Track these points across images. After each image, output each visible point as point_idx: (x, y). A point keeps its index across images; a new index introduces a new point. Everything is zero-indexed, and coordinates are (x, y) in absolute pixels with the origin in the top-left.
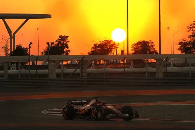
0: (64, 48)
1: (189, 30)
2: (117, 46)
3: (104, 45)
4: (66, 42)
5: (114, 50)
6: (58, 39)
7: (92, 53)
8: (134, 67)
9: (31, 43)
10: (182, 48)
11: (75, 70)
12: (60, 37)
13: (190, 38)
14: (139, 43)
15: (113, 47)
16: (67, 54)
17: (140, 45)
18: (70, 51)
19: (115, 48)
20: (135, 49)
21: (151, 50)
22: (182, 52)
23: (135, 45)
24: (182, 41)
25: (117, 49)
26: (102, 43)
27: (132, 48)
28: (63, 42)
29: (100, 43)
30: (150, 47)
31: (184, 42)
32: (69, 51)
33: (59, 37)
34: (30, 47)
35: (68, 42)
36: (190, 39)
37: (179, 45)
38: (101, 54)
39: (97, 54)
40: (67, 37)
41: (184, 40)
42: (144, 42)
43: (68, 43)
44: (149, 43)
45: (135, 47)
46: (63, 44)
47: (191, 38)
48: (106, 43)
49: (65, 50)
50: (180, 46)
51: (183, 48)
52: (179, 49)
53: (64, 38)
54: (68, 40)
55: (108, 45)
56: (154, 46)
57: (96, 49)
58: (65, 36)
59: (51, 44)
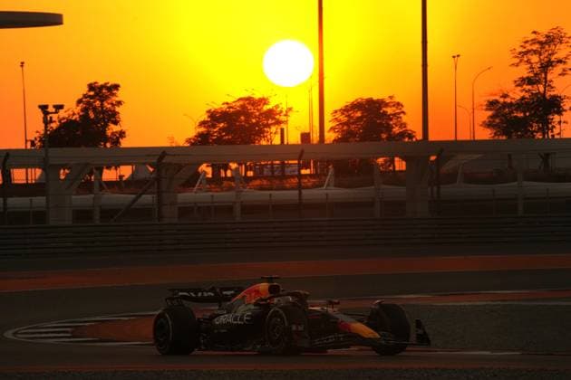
0: (106, 125)
1: (518, 60)
2: (283, 118)
3: (238, 113)
4: (112, 104)
5: (273, 129)
6: (85, 96)
7: (202, 140)
8: (335, 186)
10: (497, 121)
11: (133, 196)
12: (91, 87)
13: (519, 88)
14: (356, 106)
15: (270, 122)
16: (116, 142)
17: (359, 114)
18: (124, 133)
19: (274, 124)
20: (343, 124)
21: (393, 128)
22: (495, 134)
23: (343, 114)
24: (497, 98)
25: (283, 126)
26: (232, 107)
27: (333, 124)
28: (102, 105)
29: (226, 106)
30: (391, 119)
31: (502, 100)
32: (122, 134)
33: (87, 89)
35: (119, 103)
36: (522, 91)
37: (487, 110)
38: (229, 142)
39: (219, 141)
40: (116, 87)
41: (505, 96)
42: (370, 101)
43: (117, 109)
44: (387, 105)
45: (344, 118)
46: (103, 112)
47: (525, 86)
48: (243, 107)
49: (109, 133)
50: (490, 113)
51: (502, 121)
52: (488, 125)
53: (104, 91)
54: (117, 99)
55: (252, 113)
56: (402, 115)
57: (214, 126)
58: (109, 85)
59: (54, 110)
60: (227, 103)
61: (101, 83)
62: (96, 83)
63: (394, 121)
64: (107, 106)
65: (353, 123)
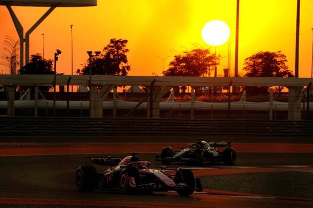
0: (119, 63)
2: (217, 61)
3: (192, 58)
4: (124, 52)
5: (211, 67)
6: (109, 46)
7: (171, 73)
8: (247, 101)
9: (59, 52)
12: (112, 41)
14: (259, 56)
15: (210, 63)
16: (125, 73)
17: (260, 61)
18: (129, 67)
19: (213, 65)
20: (252, 66)
21: (280, 69)
23: (251, 60)
25: (217, 66)
26: (189, 55)
27: (245, 66)
28: (118, 52)
29: (186, 54)
30: (279, 64)
32: (128, 68)
33: (110, 42)
34: (56, 59)
35: (127, 50)
38: (186, 75)
39: (181, 74)
40: (126, 41)
42: (267, 54)
43: (126, 54)
44: (277, 56)
45: (251, 63)
46: (118, 55)
48: (196, 54)
49: (121, 67)
53: (119, 43)
54: (126, 48)
55: (200, 58)
56: (285, 62)
57: (178, 65)
58: (121, 40)
59: (95, 54)
60: (187, 52)
61: (118, 39)
62: (115, 39)
63: (281, 65)
64: (121, 52)
65: (257, 66)
